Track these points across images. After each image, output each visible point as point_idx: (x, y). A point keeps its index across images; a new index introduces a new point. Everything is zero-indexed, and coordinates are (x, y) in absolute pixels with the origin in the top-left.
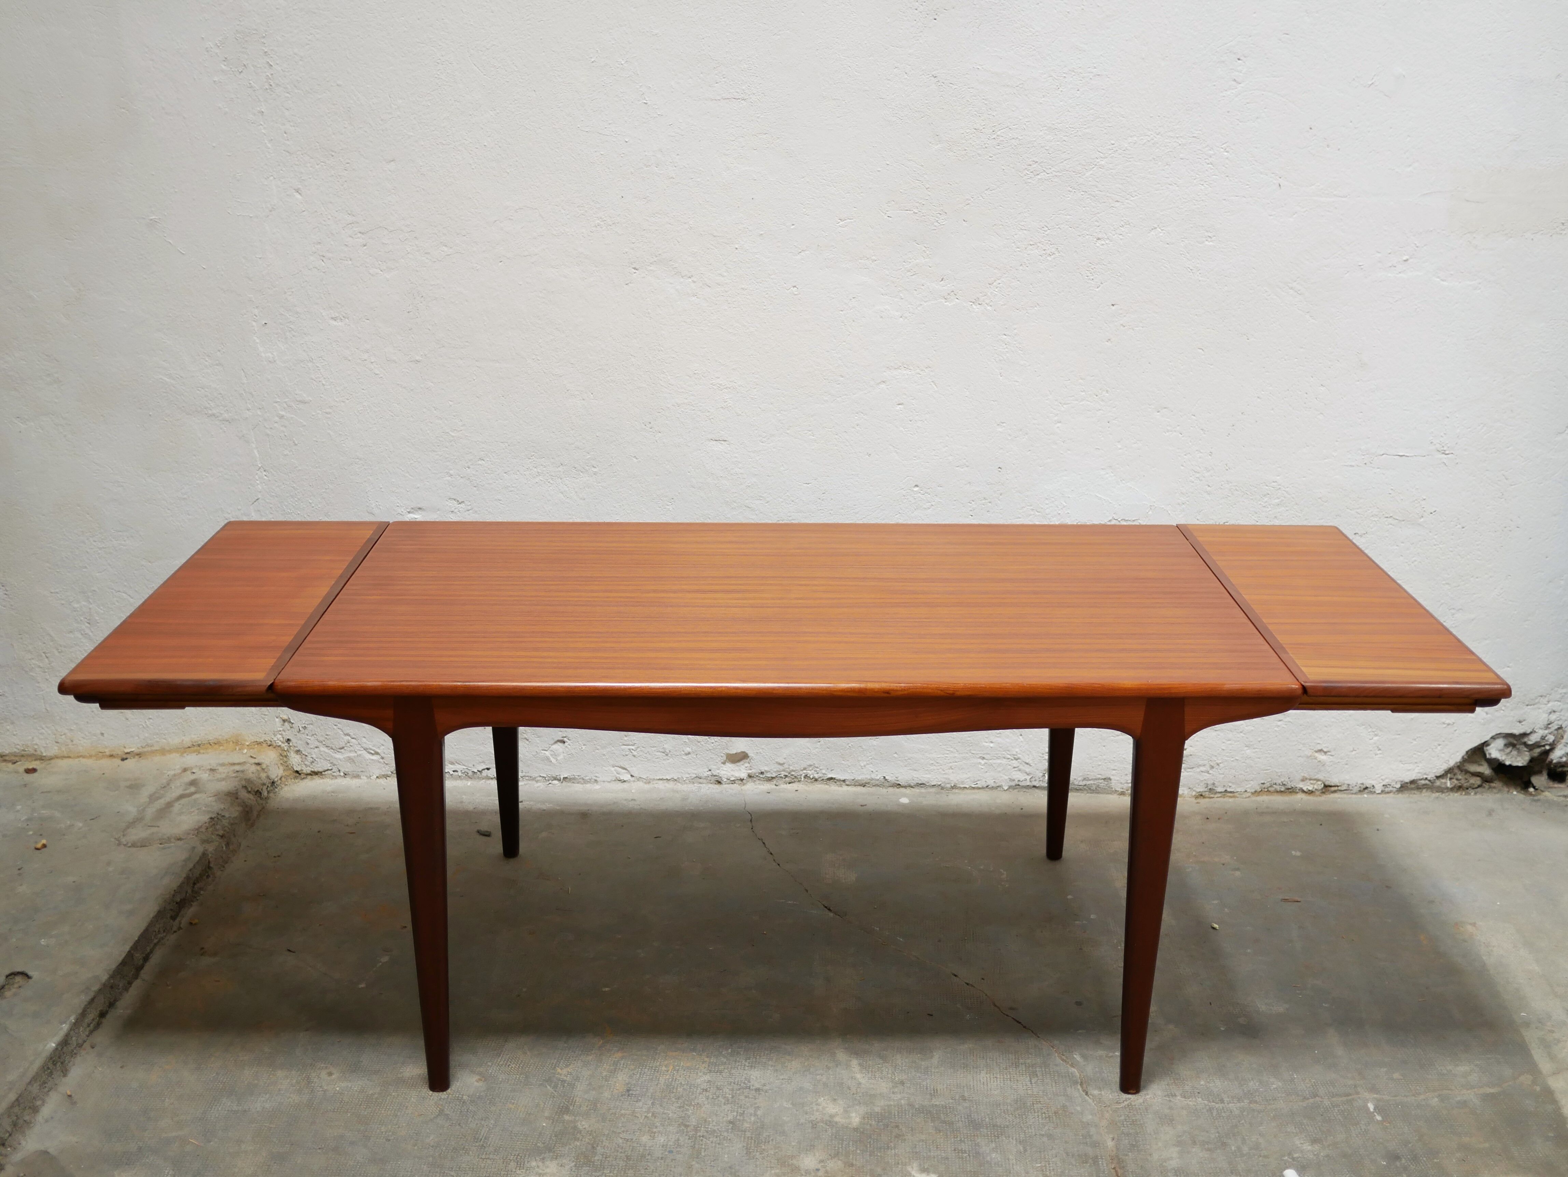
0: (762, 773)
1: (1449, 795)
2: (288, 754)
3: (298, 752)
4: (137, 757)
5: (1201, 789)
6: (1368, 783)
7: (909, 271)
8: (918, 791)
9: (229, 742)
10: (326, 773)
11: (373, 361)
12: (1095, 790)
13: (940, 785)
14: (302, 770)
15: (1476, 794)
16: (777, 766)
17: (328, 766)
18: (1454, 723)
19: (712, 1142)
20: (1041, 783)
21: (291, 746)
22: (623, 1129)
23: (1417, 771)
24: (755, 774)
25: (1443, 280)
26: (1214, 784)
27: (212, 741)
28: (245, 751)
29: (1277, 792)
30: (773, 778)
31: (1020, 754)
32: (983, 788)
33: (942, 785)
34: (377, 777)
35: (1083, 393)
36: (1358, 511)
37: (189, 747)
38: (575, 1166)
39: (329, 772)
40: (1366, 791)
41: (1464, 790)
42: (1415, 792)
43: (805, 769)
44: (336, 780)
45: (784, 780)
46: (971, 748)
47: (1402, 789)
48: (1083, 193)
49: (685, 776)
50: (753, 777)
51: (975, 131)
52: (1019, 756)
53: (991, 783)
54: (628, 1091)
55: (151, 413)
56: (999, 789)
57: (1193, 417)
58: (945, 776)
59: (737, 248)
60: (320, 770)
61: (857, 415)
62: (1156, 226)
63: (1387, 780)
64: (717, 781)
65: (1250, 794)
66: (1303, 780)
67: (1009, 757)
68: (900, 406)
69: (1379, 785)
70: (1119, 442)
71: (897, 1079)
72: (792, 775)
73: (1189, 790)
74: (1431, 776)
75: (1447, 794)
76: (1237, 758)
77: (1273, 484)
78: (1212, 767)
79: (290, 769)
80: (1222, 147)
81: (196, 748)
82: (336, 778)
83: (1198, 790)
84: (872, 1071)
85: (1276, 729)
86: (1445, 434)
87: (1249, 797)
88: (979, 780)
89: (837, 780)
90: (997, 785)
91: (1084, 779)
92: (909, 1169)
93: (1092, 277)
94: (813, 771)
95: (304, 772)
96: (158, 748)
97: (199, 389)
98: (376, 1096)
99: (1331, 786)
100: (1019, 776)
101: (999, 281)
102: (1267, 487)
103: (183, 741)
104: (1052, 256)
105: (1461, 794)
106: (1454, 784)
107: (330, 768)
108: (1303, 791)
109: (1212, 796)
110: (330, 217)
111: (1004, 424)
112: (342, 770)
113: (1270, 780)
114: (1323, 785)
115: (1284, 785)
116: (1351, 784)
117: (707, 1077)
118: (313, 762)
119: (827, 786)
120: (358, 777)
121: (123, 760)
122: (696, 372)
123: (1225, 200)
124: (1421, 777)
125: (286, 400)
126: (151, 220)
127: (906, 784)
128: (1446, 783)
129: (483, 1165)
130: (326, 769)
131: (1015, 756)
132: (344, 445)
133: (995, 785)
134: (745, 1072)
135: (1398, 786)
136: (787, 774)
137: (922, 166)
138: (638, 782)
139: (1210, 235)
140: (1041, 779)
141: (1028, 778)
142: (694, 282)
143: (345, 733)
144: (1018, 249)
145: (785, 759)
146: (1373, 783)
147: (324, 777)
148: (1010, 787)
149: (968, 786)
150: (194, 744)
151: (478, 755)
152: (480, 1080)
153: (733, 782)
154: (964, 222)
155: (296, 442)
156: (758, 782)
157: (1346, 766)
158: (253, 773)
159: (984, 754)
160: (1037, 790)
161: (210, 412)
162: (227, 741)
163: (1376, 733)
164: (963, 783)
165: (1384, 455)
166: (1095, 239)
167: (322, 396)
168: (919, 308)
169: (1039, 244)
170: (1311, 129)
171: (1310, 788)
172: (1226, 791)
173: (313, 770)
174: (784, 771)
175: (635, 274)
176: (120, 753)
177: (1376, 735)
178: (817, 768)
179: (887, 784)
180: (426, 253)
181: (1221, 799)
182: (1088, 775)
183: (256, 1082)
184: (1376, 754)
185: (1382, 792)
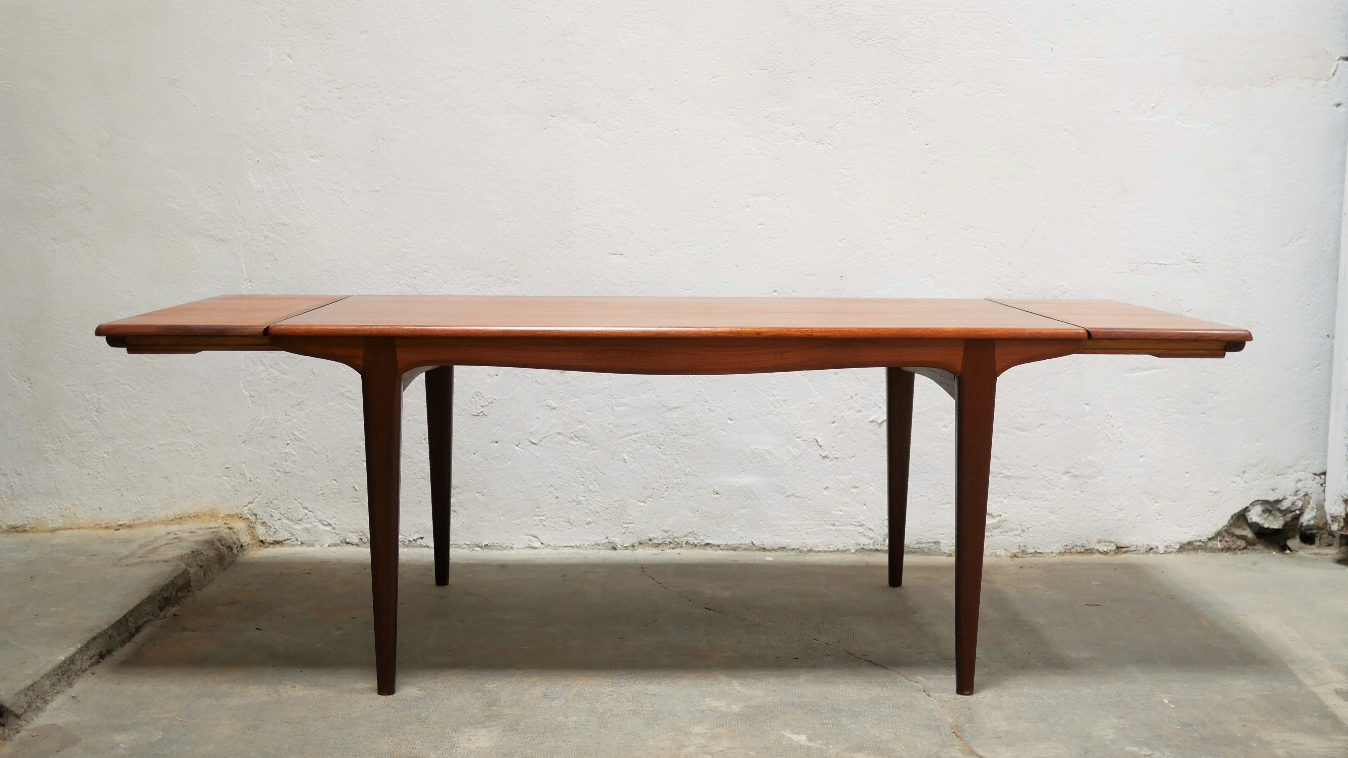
0: (650, 540)
1: (1220, 554)
2: (255, 526)
3: (263, 523)
4: (128, 529)
5: (1015, 550)
6: (1153, 544)
7: (766, 118)
8: (780, 553)
9: (207, 515)
10: (286, 542)
11: (342, 191)
12: (928, 552)
13: (798, 549)
14: (266, 540)
15: (1242, 554)
16: (662, 533)
17: (288, 536)
18: (1219, 491)
19: (617, 720)
20: (882, 546)
21: (258, 519)
22: (541, 714)
23: (1192, 533)
24: (645, 540)
25: (1182, 123)
26: (1025, 546)
27: (192, 515)
28: (219, 521)
29: (1078, 553)
30: (659, 544)
31: (864, 521)
32: (834, 551)
33: (800, 549)
34: (329, 546)
35: (906, 216)
37: (172, 520)
38: (502, 731)
39: (289, 541)
40: (1152, 551)
41: (1232, 551)
42: (1192, 552)
43: (686, 536)
44: (294, 548)
45: (669, 546)
46: (823, 516)
47: (1181, 549)
48: (900, 56)
49: (586, 543)
50: (643, 544)
51: (816, 7)
52: (863, 522)
53: (841, 547)
54: (545, 696)
55: (161, 235)
56: (847, 552)
57: (994, 234)
58: (803, 541)
59: (632, 100)
60: (281, 539)
61: (727, 233)
62: (958, 81)
63: (1168, 542)
64: (613, 547)
65: (1055, 555)
66: (1099, 542)
67: (855, 523)
68: (761, 226)
69: (1162, 546)
70: (936, 255)
71: (770, 689)
72: (675, 542)
73: (1005, 551)
74: (1204, 538)
75: (1218, 554)
76: (1043, 523)
77: (1061, 288)
78: (1023, 531)
79: (255, 539)
80: (1007, 19)
81: (178, 521)
82: (294, 546)
83: (1013, 551)
84: (749, 686)
85: (1074, 497)
86: (1194, 246)
87: (1055, 557)
88: (830, 545)
89: (713, 545)
90: (846, 548)
91: (918, 543)
92: (783, 732)
93: (910, 122)
94: (693, 538)
95: (268, 541)
96: (146, 521)
97: (202, 214)
98: (333, 697)
99: (1122, 548)
100: (864, 541)
101: (837, 126)
102: (1056, 291)
103: (167, 514)
104: (879, 106)
105: (1230, 554)
106: (1224, 546)
107: (290, 538)
108: (1100, 552)
109: (1024, 556)
110: (313, 76)
111: (844, 241)
112: (300, 539)
113: (1071, 542)
114: (1115, 547)
115: (1083, 546)
116: (1138, 545)
117: (612, 689)
118: (275, 532)
119: (704, 551)
120: (313, 545)
121: (116, 530)
122: (599, 198)
123: (1010, 60)
124: (1196, 539)
125: (271, 223)
126: (173, 79)
127: (770, 548)
128: (1216, 544)
129: (424, 731)
130: (286, 538)
131: (861, 523)
132: (315, 260)
133: (844, 549)
134: (643, 686)
135: (1178, 547)
136: (671, 541)
137: (776, 35)
138: (547, 549)
139: (1000, 88)
140: (882, 543)
141: (872, 542)
142: (598, 126)
143: (304, 506)
144: (852, 100)
145: (669, 526)
146: (1157, 544)
147: (284, 545)
148: (857, 550)
149: (821, 550)
150: (177, 517)
151: (413, 526)
152: (420, 690)
153: (626, 548)
154: (809, 79)
155: (277, 258)
156: (647, 548)
157: (1134, 530)
158: (226, 533)
159: (834, 521)
160: (879, 553)
161: (209, 233)
162: (205, 514)
163: (1156, 500)
164: (817, 546)
165: (1147, 264)
166: (912, 92)
167: (300, 219)
168: (774, 147)
169: (868, 96)
170: (1073, 5)
171: (1105, 549)
172: (1036, 552)
173: (275, 539)
174: (668, 537)
175: (552, 121)
176: (114, 525)
177: (1156, 502)
178: (696, 534)
179: (754, 548)
180: (388, 104)
181: (1032, 558)
182: (921, 539)
183: (232, 691)
184: (1158, 519)
185: (1165, 552)
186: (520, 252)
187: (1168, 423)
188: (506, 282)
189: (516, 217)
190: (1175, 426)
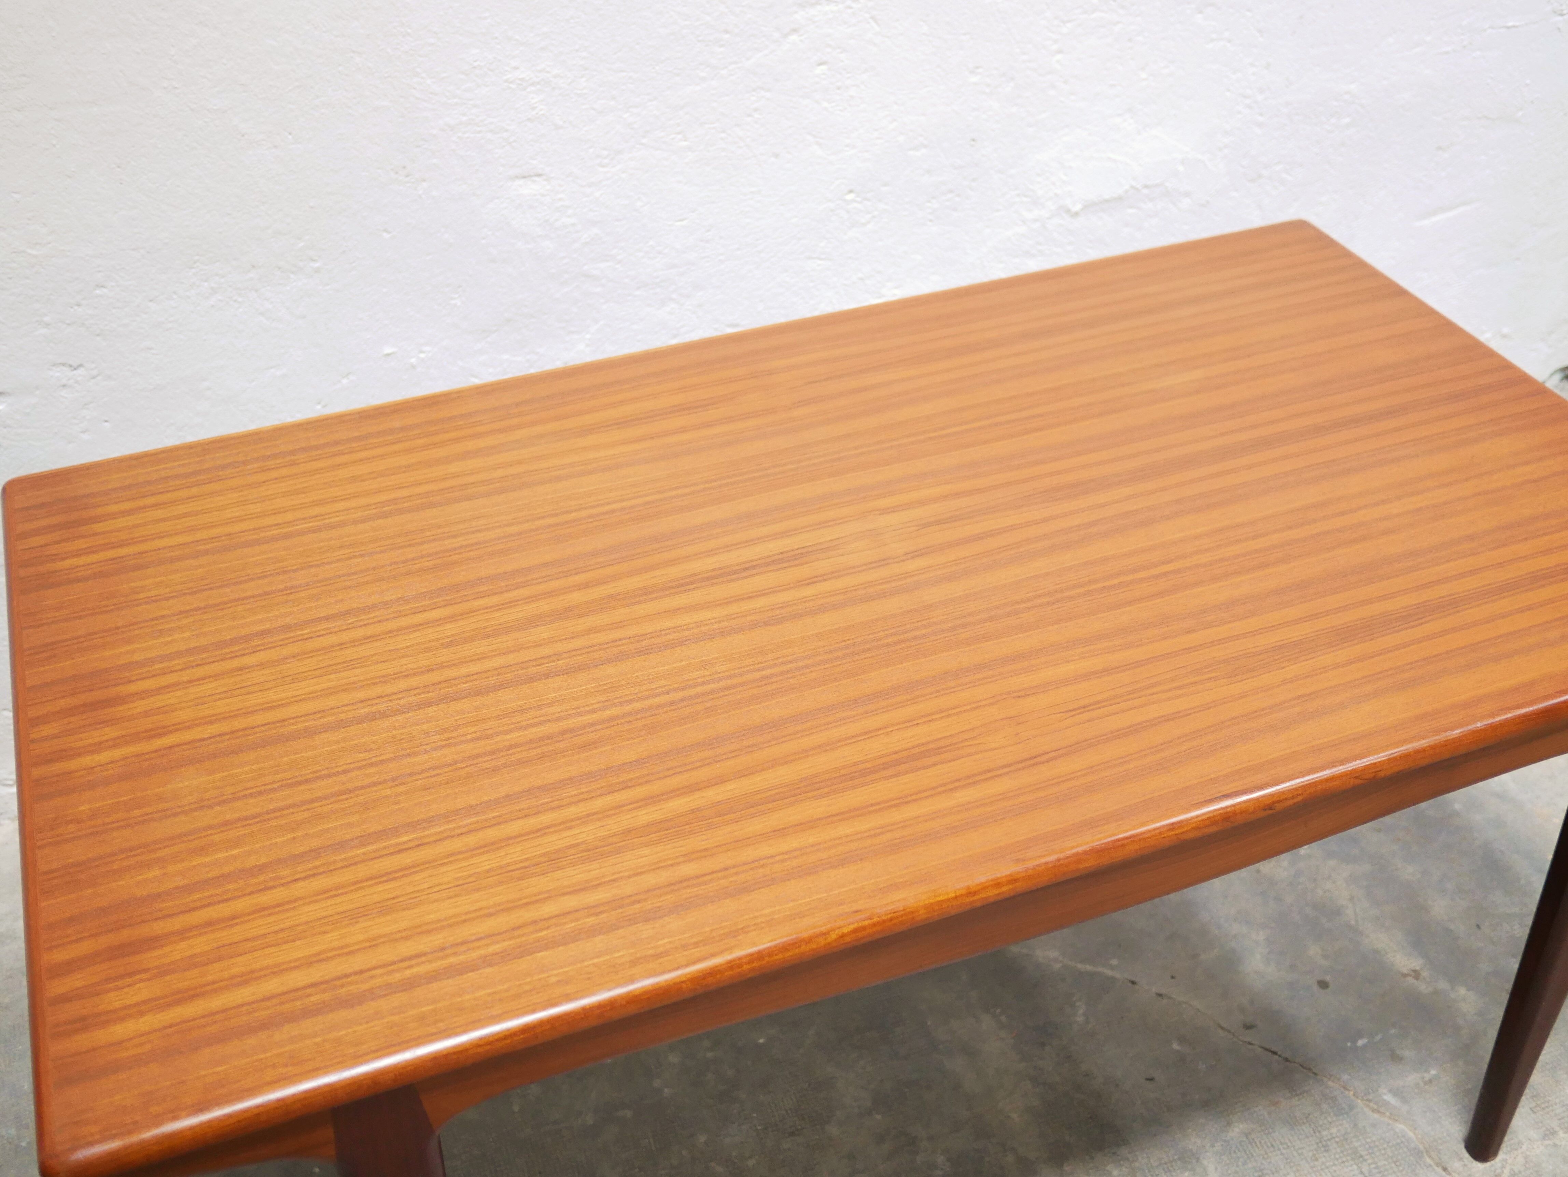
186: (312, 207)
188: (292, 273)
189: (290, 134)
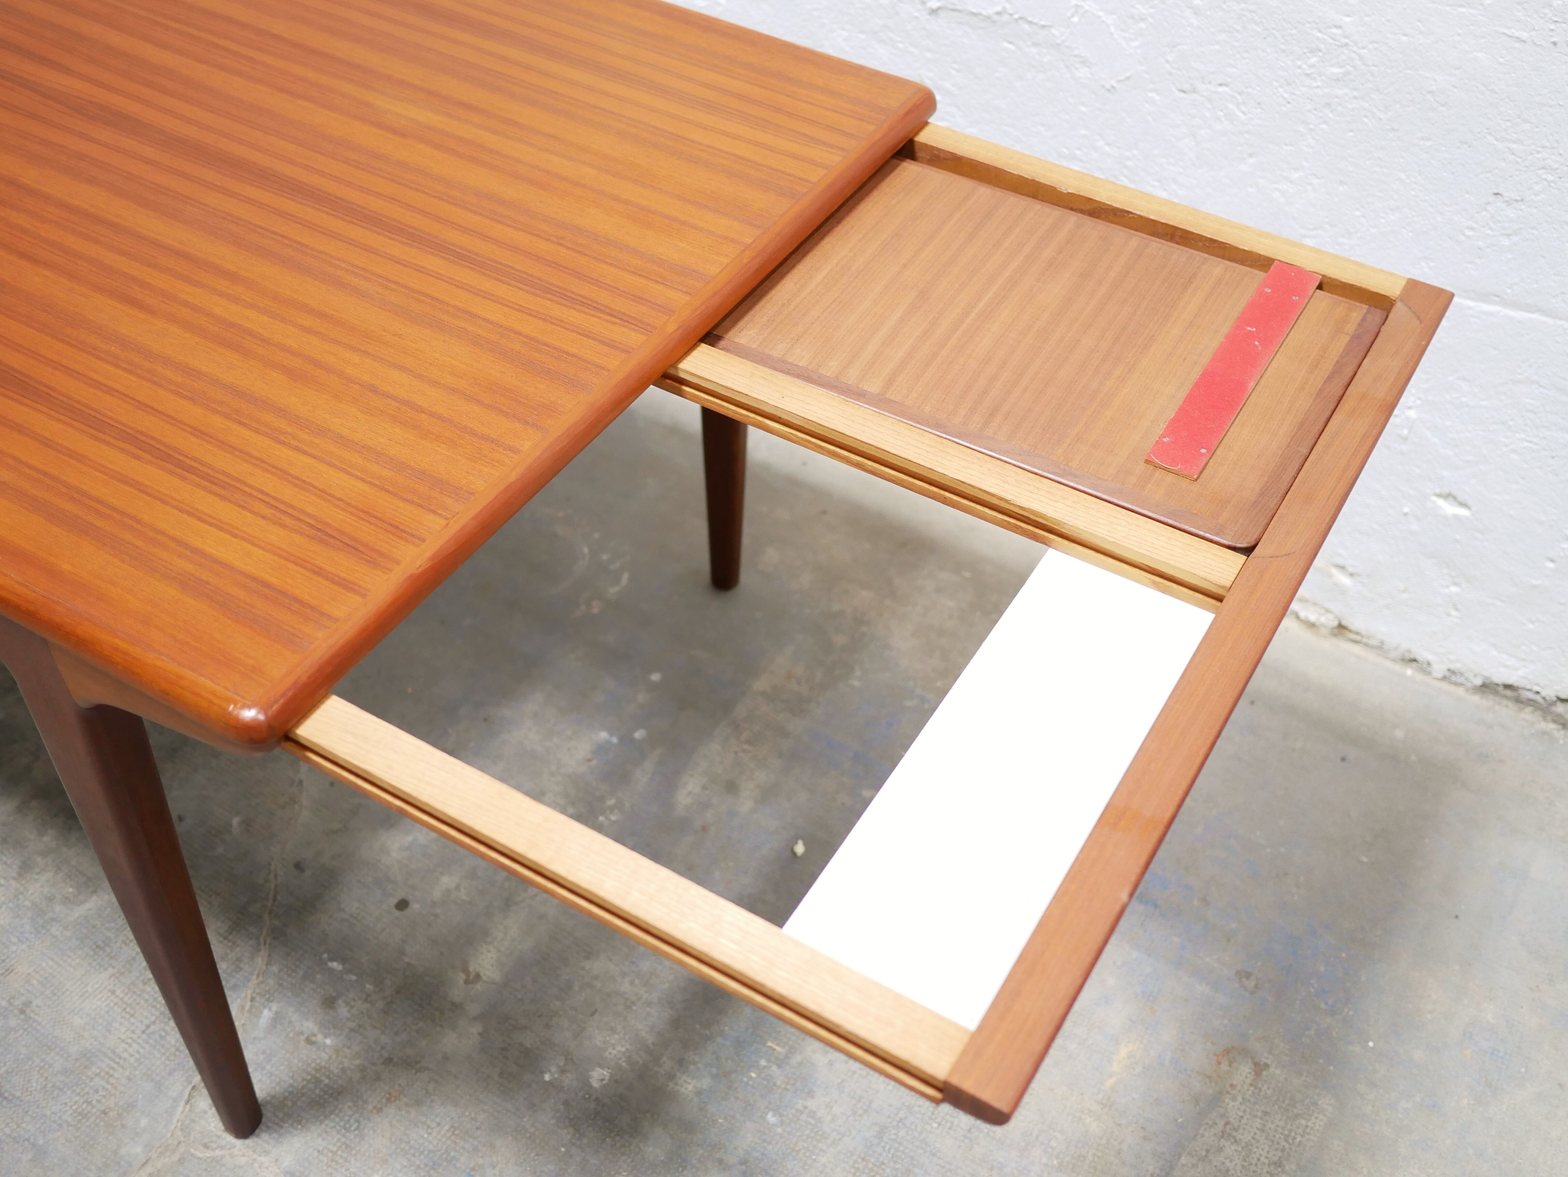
6: (1423, 655)
23: (1521, 673)
36: (1514, 146)
40: (1414, 664)
42: (1509, 704)
47: (1485, 690)
63: (1458, 665)
69: (1441, 666)
74: (1547, 693)
77: (1335, 31)
99: (1349, 630)
102: (1319, 35)
114: (1336, 623)
116: (1387, 641)
124: (1528, 687)
135: (1478, 682)
146: (1431, 657)
157: (1385, 612)
163: (1457, 580)
177: (1456, 584)
184: (1449, 615)
185: (1444, 678)
187: (1536, 444)
190: (1553, 457)
